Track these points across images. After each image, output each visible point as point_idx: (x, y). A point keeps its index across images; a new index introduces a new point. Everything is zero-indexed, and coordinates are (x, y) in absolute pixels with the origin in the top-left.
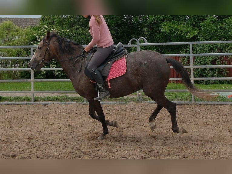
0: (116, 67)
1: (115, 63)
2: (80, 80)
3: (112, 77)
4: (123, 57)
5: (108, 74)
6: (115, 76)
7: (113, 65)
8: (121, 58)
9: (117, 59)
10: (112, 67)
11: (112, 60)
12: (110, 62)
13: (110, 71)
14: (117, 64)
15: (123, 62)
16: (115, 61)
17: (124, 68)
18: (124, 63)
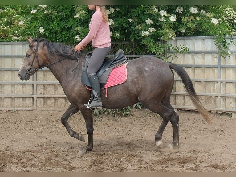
0: (115, 74)
1: (115, 70)
2: (74, 86)
3: (111, 84)
4: (123, 64)
5: (107, 81)
6: (114, 83)
7: (113, 72)
8: (121, 65)
9: (117, 65)
10: (111, 74)
11: (112, 67)
12: (109, 68)
13: (108, 78)
14: (117, 71)
15: (123, 69)
16: (114, 68)
17: (124, 76)
18: (125, 71)
